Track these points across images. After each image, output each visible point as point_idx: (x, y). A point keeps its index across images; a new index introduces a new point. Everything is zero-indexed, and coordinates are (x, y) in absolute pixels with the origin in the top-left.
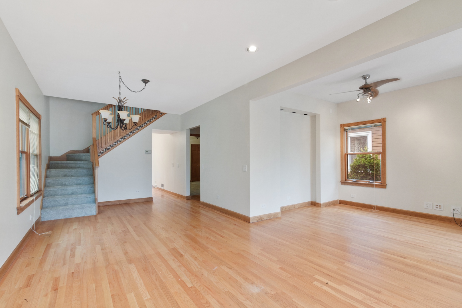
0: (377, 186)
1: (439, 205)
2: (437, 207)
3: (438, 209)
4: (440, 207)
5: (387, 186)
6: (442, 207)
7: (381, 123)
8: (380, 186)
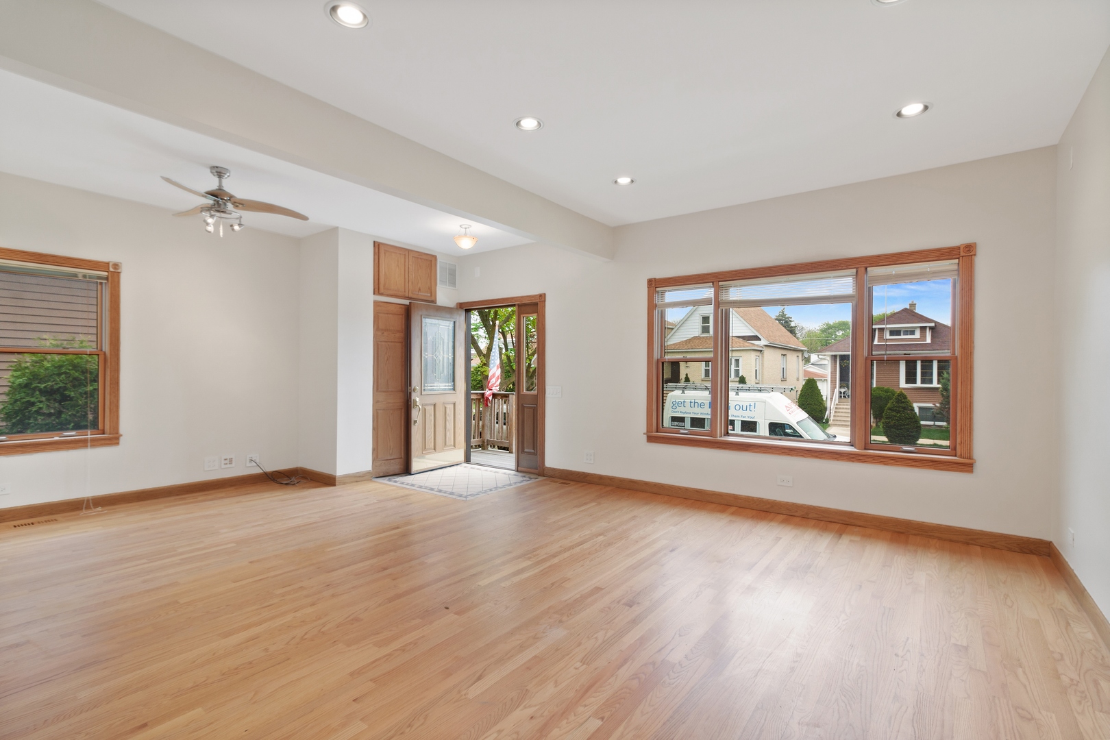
0: (95, 443)
1: (228, 457)
2: (226, 462)
3: (228, 466)
4: (231, 461)
5: (122, 439)
6: (233, 462)
7: (106, 274)
8: (103, 442)
